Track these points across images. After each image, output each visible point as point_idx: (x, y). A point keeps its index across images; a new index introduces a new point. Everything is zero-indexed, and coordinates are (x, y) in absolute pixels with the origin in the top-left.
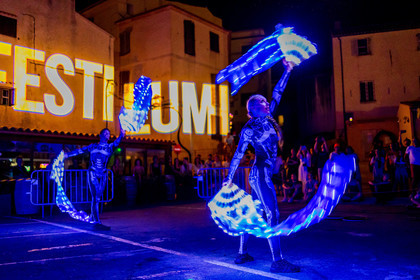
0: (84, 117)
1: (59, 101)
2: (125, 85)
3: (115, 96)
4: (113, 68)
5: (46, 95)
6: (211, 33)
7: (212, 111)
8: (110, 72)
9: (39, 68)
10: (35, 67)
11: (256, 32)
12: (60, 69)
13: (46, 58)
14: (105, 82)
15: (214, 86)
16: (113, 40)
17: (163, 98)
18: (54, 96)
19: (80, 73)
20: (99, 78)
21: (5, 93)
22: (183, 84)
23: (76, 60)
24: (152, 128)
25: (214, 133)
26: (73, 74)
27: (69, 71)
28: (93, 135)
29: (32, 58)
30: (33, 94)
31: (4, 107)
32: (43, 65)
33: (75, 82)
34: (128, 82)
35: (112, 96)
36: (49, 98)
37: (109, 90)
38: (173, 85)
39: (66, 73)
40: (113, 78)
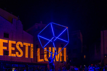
0: (26, 57)
1: (20, 54)
7: (61, 55)
8: (32, 45)
12: (20, 45)
13: (16, 43)
14: (31, 48)
15: (62, 48)
16: (33, 37)
17: (47, 52)
18: (18, 52)
19: (24, 46)
20: (29, 47)
21: (7, 52)
22: (53, 48)
23: (24, 43)
24: (44, 60)
25: (62, 61)
27: (22, 46)
29: (13, 43)
30: (13, 52)
31: (6, 56)
32: (15, 45)
33: (23, 49)
34: (38, 48)
35: (33, 52)
36: (17, 53)
37: (32, 50)
39: (21, 46)
40: (33, 47)
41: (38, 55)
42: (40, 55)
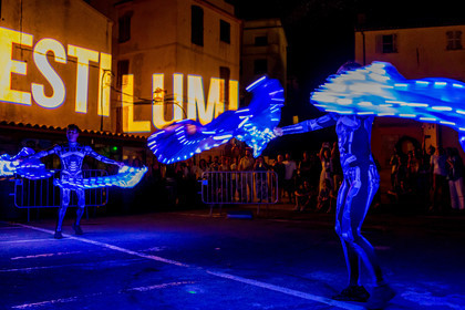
0: (77, 110)
1: (49, 92)
2: (124, 77)
3: (112, 88)
4: (110, 56)
5: (33, 85)
6: (221, 21)
7: (221, 109)
8: (106, 61)
9: (26, 54)
10: (21, 52)
11: (272, 23)
12: (50, 55)
13: (35, 43)
14: (101, 73)
15: (223, 81)
16: (111, 24)
17: (165, 92)
18: (42, 86)
19: (73, 61)
20: (94, 67)
22: (189, 77)
23: (69, 46)
24: (152, 125)
26: (64, 62)
27: (61, 58)
28: (86, 131)
29: (18, 42)
30: (18, 82)
32: (30, 50)
33: (67, 71)
34: (127, 73)
35: (109, 88)
36: (38, 89)
37: (105, 81)
38: (178, 78)
39: (56, 60)
40: (110, 68)
41: (124, 105)
42: (135, 104)
